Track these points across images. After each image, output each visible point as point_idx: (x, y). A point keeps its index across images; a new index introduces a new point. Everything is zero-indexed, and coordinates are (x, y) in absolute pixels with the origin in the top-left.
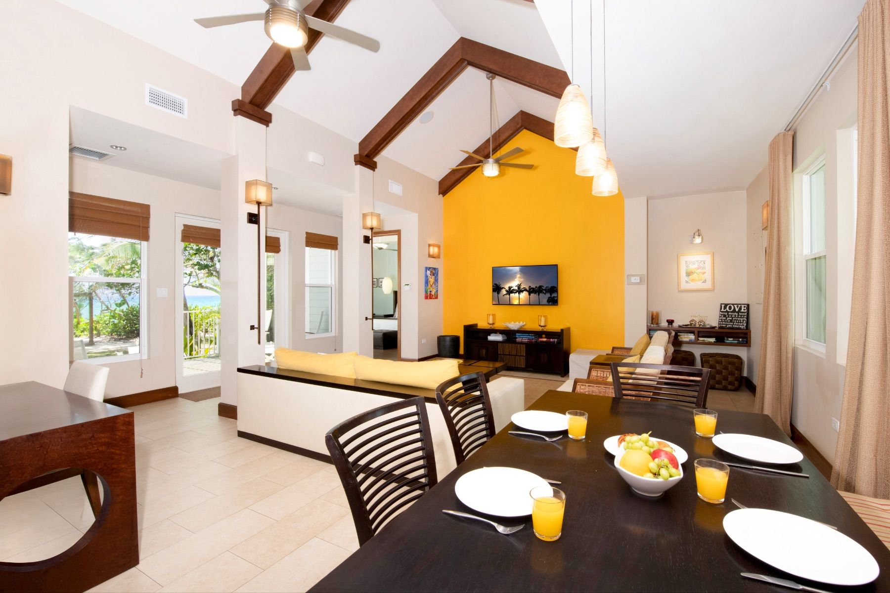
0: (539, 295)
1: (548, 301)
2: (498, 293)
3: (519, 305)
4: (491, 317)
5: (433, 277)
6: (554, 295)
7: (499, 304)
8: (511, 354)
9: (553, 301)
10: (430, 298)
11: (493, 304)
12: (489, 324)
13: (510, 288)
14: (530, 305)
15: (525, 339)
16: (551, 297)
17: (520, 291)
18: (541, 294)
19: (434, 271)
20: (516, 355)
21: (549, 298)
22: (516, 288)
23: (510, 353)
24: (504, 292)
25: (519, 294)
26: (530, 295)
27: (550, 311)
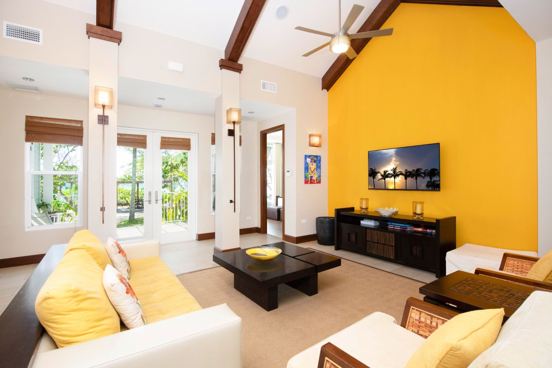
0: (416, 179)
1: (428, 186)
2: (374, 178)
3: (395, 189)
4: (364, 202)
5: (315, 164)
6: (435, 179)
7: (375, 189)
8: (379, 242)
9: (435, 186)
10: (311, 183)
11: (369, 189)
12: (362, 208)
13: (385, 172)
14: (406, 190)
15: (398, 227)
16: (431, 181)
17: (395, 175)
18: (418, 178)
19: (316, 159)
20: (385, 244)
21: (428, 182)
22: (392, 172)
23: (378, 240)
24: (379, 176)
25: (395, 178)
26: (406, 179)
27: (430, 196)
